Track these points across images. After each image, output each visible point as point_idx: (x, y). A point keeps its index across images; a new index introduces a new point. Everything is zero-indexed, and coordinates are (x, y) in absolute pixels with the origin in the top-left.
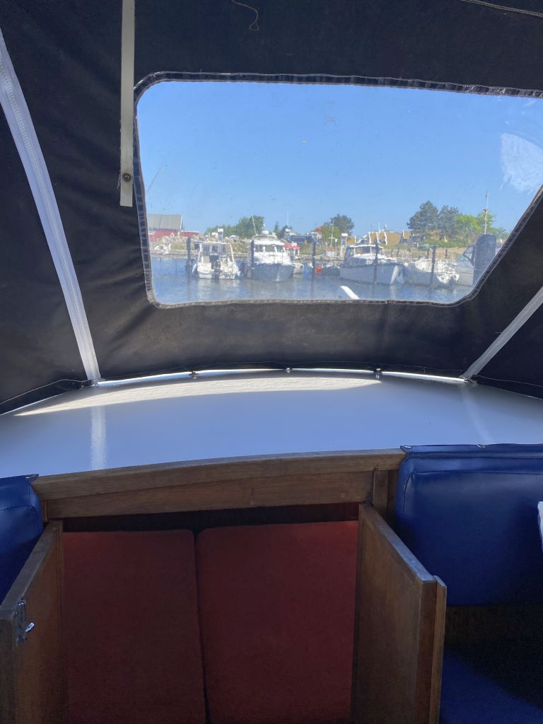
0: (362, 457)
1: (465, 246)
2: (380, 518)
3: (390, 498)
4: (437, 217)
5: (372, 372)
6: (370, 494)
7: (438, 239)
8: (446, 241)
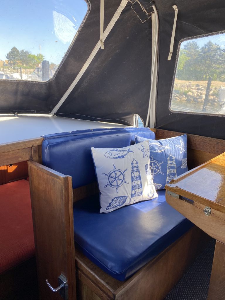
0: (27, 142)
1: (33, 69)
2: (38, 164)
3: (40, 157)
4: (20, 54)
5: (13, 114)
6: (31, 157)
7: (21, 65)
8: (25, 66)
